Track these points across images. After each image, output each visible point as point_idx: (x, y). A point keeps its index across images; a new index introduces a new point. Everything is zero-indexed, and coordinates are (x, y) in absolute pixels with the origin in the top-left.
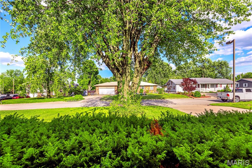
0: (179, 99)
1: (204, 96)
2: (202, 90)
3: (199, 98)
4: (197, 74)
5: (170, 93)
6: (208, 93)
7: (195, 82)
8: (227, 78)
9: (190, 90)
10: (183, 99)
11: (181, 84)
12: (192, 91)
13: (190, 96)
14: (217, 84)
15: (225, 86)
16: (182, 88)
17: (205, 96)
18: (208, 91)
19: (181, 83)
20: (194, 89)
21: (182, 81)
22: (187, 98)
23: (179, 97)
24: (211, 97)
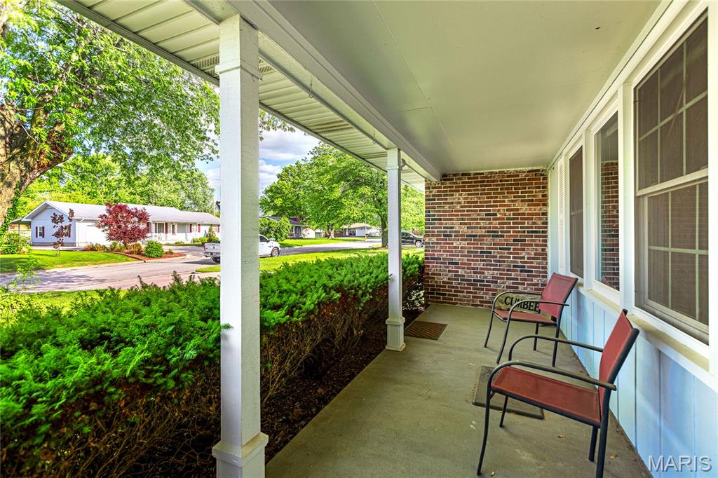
0: (101, 265)
1: (170, 254)
2: (157, 238)
3: (161, 260)
4: (134, 194)
5: (61, 248)
6: (173, 245)
7: (143, 217)
8: (205, 212)
9: (131, 239)
10: (115, 264)
11: (101, 219)
12: (135, 240)
13: (134, 256)
14: (191, 225)
15: (207, 228)
16: (103, 231)
17: (172, 253)
18: (173, 240)
19: (101, 217)
20: (141, 234)
21: (105, 212)
22: (127, 260)
23: (97, 260)
24: (185, 255)
